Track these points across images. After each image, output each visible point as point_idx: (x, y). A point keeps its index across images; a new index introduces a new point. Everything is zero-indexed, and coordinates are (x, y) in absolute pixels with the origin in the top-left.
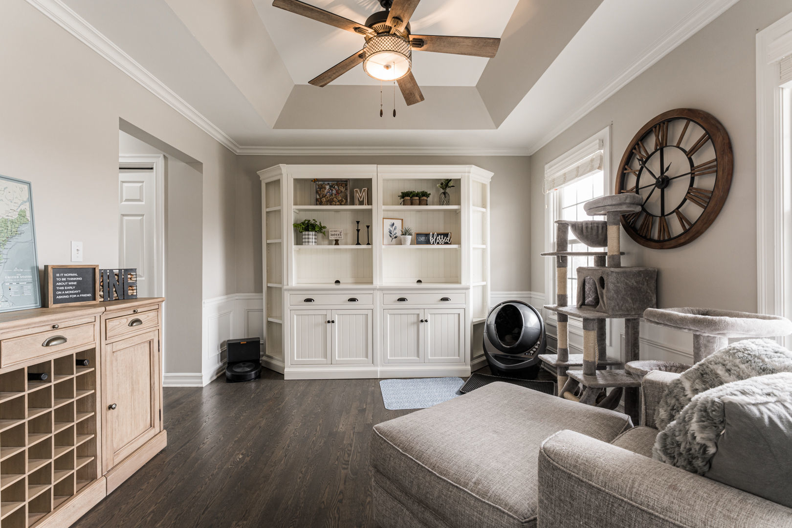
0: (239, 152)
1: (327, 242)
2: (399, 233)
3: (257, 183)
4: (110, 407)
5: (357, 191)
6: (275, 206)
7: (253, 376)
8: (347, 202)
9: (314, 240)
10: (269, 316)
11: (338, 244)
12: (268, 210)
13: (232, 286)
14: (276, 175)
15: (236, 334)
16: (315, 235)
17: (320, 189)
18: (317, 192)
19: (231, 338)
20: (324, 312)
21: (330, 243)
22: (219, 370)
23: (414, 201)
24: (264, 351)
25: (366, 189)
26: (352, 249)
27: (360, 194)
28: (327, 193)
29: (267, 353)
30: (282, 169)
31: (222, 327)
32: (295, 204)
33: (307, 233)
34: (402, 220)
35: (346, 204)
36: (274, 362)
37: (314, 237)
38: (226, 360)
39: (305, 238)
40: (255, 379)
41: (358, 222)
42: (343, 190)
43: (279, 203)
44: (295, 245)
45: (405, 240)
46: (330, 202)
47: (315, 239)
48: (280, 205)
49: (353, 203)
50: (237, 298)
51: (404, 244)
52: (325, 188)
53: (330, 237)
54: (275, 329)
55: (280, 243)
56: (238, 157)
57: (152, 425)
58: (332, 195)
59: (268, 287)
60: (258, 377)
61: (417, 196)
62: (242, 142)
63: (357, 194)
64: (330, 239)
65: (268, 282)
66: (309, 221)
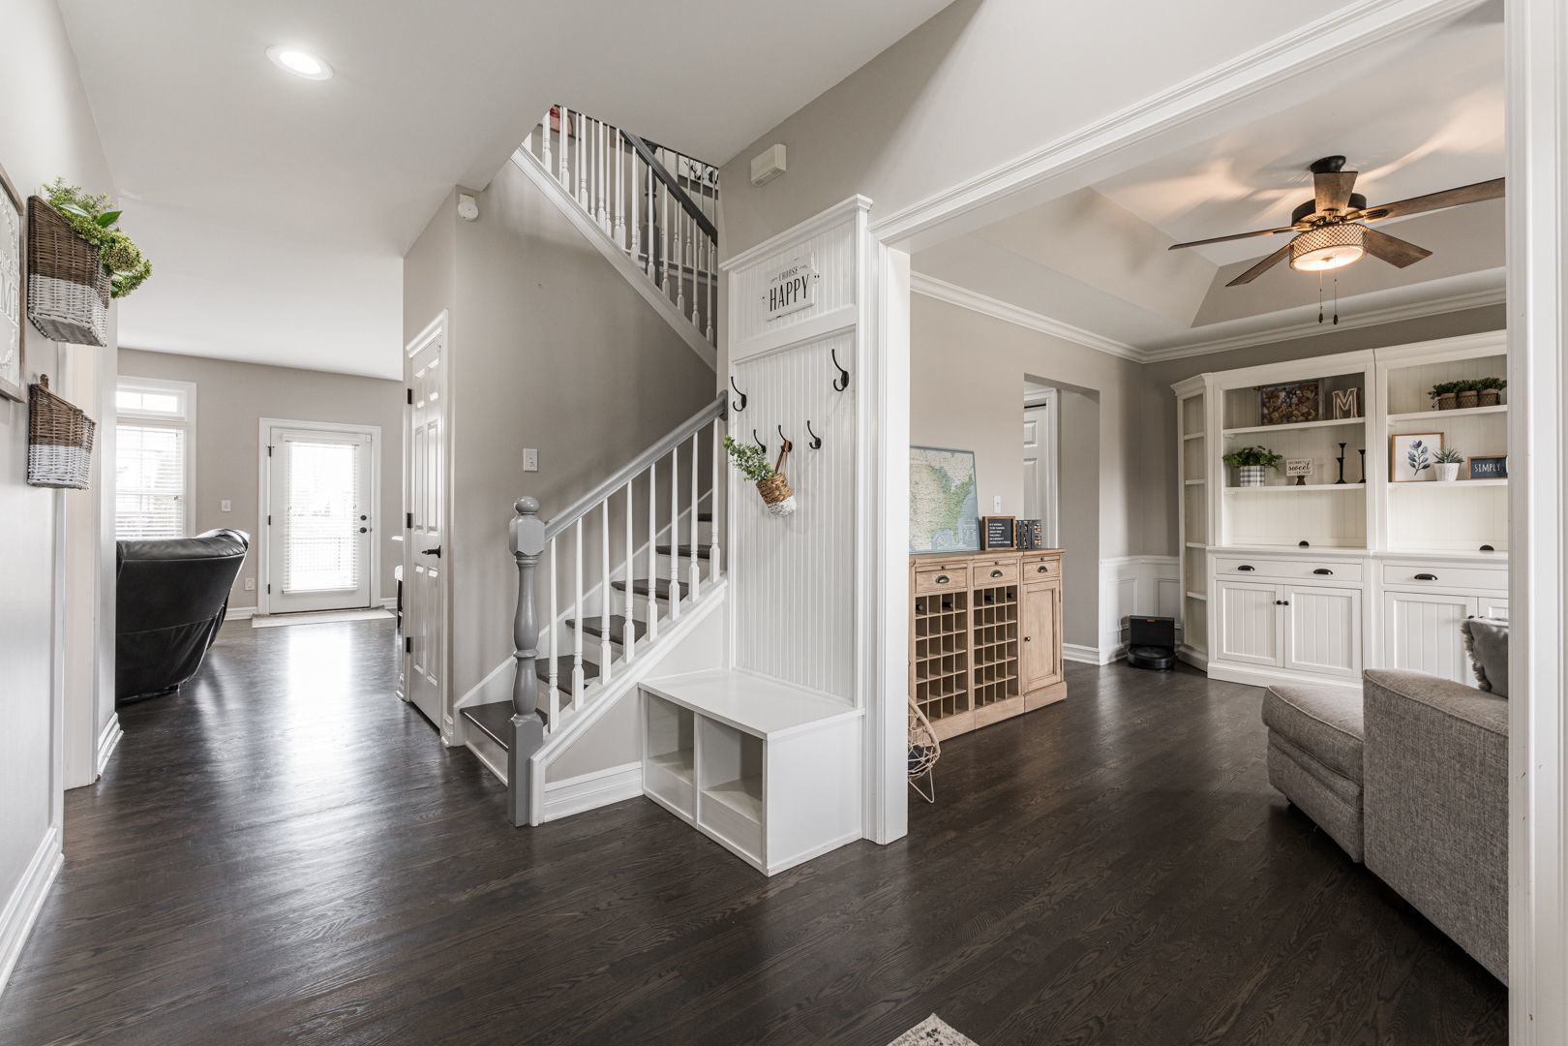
0: (1145, 360)
1: (1284, 480)
2: (1432, 460)
3: (1171, 400)
4: (1026, 639)
5: (1337, 395)
6: (1198, 432)
7: (1163, 665)
8: (1317, 415)
9: (1259, 479)
10: (1188, 588)
11: (1304, 484)
12: (1186, 437)
13: (1136, 545)
14: (1196, 389)
15: (1143, 609)
16: (1261, 471)
17: (1269, 398)
18: (1264, 404)
19: (1136, 613)
20: (1271, 588)
21: (1290, 482)
22: (1119, 653)
23: (1464, 400)
24: (1182, 640)
25: (1355, 390)
26: (1332, 491)
27: (1340, 400)
28: (1282, 404)
29: (1185, 642)
30: (1206, 379)
31: (1123, 598)
32: (1228, 426)
33: (1246, 468)
34: (1442, 434)
35: (1316, 419)
36: (1196, 655)
37: (1258, 474)
38: (1128, 642)
39: (1243, 477)
40: (1166, 669)
41: (1342, 446)
42: (1311, 395)
43: (1202, 427)
44: (1227, 486)
45: (1443, 473)
46: (1288, 418)
47: (1261, 476)
48: (1202, 430)
49: (1329, 416)
50: (1143, 561)
51: (1442, 479)
52: (1278, 397)
53: (1288, 472)
54: (1196, 607)
55: (1203, 485)
56: (1145, 367)
57: (1054, 672)
58: (1290, 406)
59: (1187, 548)
60: (1170, 668)
61: (1470, 389)
62: (1149, 348)
63: (1338, 400)
64: (1288, 475)
65: (1186, 540)
66: (1251, 449)
